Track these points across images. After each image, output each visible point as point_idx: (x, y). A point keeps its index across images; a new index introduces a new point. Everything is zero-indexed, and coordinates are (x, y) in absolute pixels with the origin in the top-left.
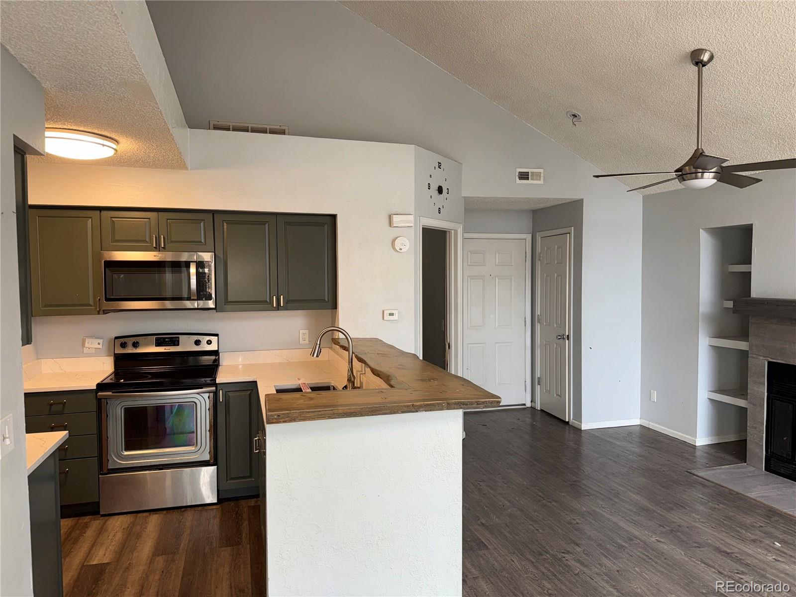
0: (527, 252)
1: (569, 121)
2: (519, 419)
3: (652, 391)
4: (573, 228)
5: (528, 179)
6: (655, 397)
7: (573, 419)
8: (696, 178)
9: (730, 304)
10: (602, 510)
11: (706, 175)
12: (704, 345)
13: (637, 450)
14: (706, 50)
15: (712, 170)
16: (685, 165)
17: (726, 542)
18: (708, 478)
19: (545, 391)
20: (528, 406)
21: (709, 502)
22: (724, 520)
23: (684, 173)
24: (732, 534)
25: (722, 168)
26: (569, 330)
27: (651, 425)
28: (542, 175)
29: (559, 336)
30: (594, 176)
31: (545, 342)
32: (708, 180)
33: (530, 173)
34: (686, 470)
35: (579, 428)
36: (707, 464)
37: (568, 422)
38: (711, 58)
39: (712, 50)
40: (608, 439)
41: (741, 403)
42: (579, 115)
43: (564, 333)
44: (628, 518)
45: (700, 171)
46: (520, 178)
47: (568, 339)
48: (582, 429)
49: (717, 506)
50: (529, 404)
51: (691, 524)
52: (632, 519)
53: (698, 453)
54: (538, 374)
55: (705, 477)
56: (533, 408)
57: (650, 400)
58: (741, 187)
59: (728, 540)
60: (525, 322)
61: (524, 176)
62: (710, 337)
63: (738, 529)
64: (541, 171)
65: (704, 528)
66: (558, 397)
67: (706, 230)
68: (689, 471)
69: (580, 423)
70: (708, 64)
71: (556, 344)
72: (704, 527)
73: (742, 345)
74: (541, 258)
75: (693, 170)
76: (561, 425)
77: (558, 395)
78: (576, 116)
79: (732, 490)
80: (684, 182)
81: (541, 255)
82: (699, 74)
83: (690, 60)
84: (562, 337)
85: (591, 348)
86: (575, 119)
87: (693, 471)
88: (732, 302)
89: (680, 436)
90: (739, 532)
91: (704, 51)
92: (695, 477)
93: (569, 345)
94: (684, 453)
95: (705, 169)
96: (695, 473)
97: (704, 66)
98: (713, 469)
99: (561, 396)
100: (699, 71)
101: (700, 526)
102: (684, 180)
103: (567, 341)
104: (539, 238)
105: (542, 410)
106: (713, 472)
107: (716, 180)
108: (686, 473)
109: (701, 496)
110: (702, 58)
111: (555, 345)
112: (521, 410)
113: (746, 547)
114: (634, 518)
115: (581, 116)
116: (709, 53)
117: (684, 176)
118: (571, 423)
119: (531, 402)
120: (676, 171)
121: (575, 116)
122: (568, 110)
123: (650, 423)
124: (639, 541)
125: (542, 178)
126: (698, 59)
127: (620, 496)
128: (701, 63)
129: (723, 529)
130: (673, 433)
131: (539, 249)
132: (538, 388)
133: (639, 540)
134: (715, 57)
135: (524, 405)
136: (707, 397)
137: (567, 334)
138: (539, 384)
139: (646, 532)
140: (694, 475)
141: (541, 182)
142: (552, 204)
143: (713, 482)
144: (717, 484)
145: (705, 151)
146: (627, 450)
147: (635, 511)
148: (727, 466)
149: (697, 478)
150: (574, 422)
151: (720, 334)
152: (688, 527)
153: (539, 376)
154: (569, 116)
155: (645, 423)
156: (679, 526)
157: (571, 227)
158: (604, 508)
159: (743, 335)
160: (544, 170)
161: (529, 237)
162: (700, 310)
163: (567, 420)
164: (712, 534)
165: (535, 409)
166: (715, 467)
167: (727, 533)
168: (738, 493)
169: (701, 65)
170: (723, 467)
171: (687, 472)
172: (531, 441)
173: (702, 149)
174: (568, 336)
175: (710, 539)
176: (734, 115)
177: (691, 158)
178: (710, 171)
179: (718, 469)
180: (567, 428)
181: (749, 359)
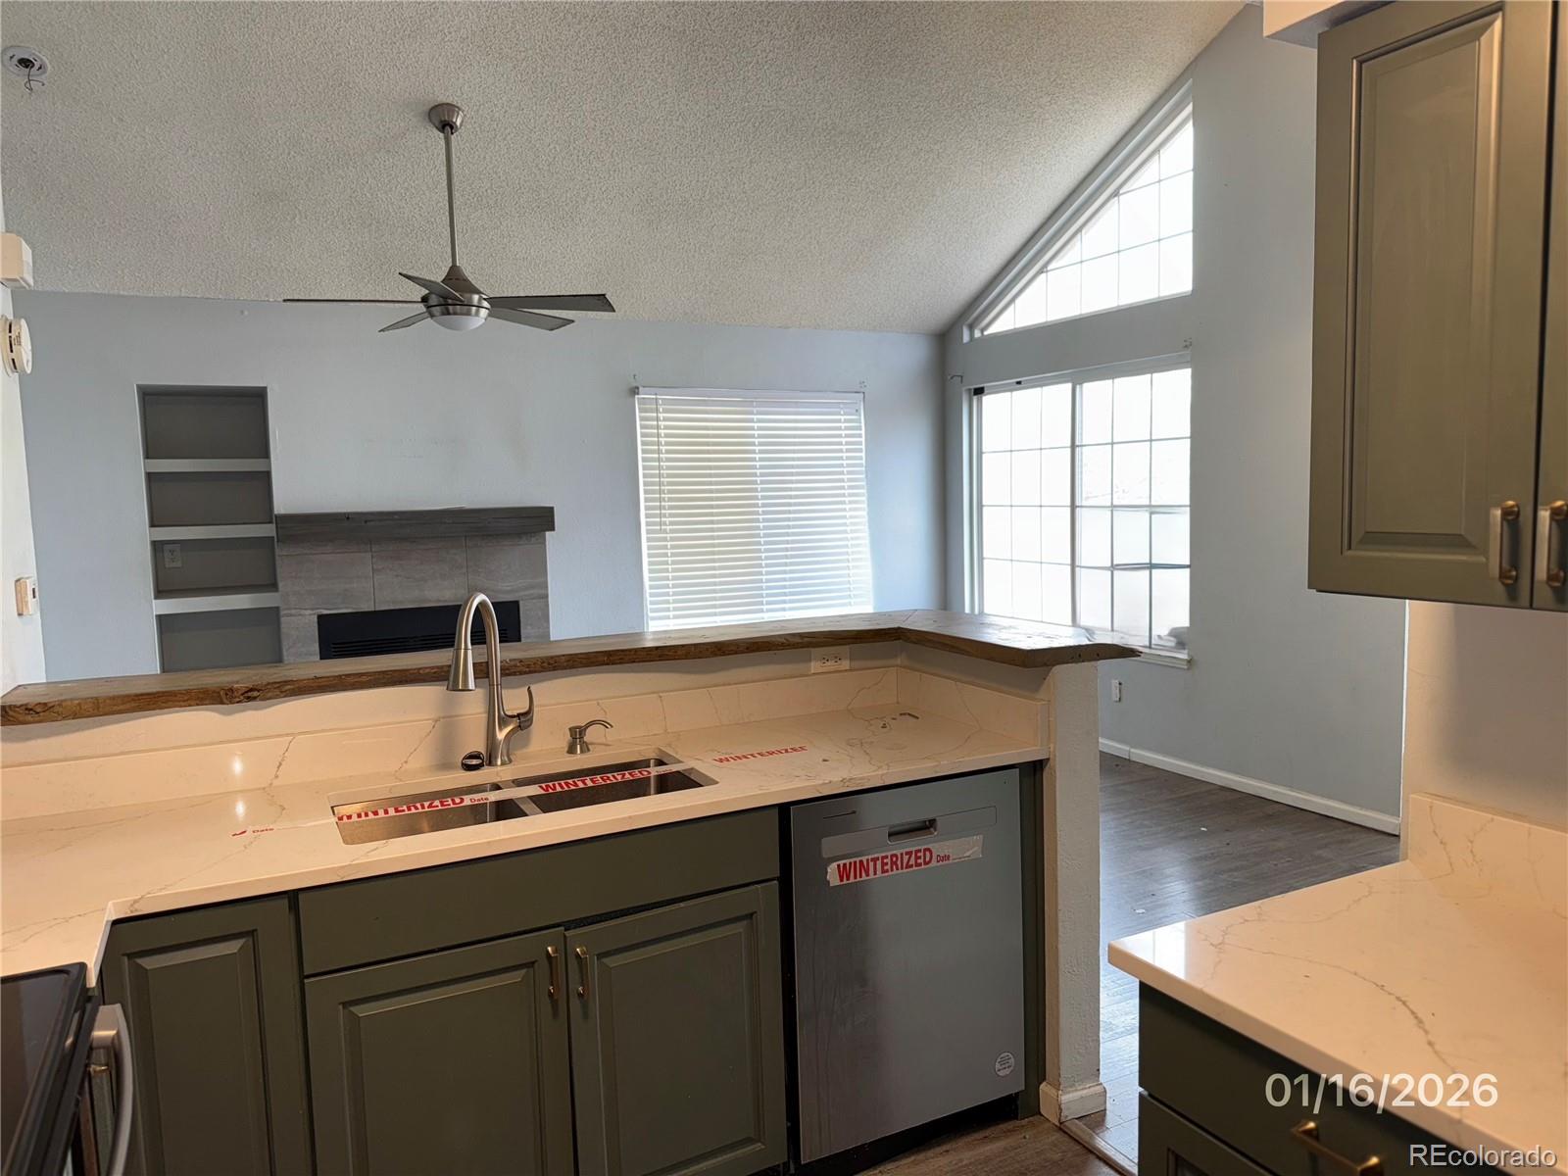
97: (452, 133)
128: (451, 128)
169: (449, 131)
181: (283, 619)
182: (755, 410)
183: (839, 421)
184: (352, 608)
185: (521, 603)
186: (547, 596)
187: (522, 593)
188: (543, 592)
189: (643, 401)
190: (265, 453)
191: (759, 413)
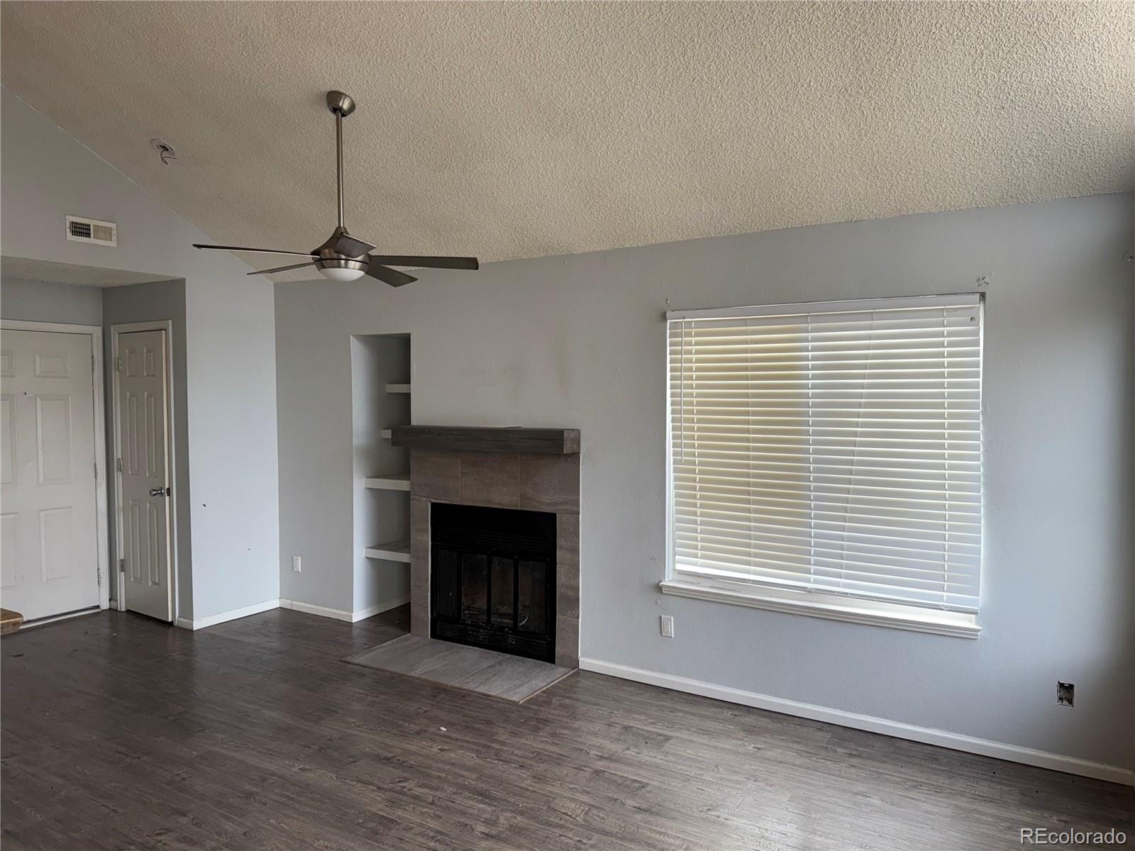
0: (95, 356)
1: (156, 154)
2: (86, 633)
3: (295, 558)
4: (170, 322)
5: (88, 235)
6: (299, 566)
7: (179, 617)
8: (339, 266)
9: (388, 434)
10: (223, 747)
11: (351, 264)
12: (360, 487)
13: (275, 644)
14: (346, 96)
15: (359, 259)
16: (324, 246)
17: (387, 745)
18: (365, 664)
19: (132, 580)
20: (105, 608)
21: (367, 695)
22: (385, 715)
23: (323, 257)
24: (394, 732)
25: (370, 257)
26: (170, 479)
27: (295, 605)
28: (114, 232)
29: (154, 490)
30: (195, 245)
31: (131, 502)
32: (352, 271)
33: (92, 228)
34: (339, 659)
35: (190, 628)
36: (365, 644)
37: (172, 622)
38: (352, 107)
39: (353, 97)
40: (233, 638)
41: (404, 557)
42: (171, 149)
43: (162, 486)
44: (260, 749)
45: (343, 257)
46: (75, 233)
47: (169, 495)
48: (194, 629)
49: (376, 699)
50: (105, 605)
51: (344, 733)
52: (267, 749)
53: (355, 632)
54: (120, 554)
55: (361, 663)
56: (112, 610)
57: (293, 569)
58: (395, 286)
59: (388, 741)
60: (96, 470)
61: (81, 230)
62: (367, 478)
63: (401, 722)
64: (113, 226)
65: (361, 734)
66: (156, 587)
67: (357, 337)
68: (343, 659)
69: (191, 622)
70: (349, 114)
71: (150, 503)
72: (361, 731)
73: (403, 485)
74: (120, 368)
75: (335, 255)
76: (160, 628)
77: (154, 583)
78: (167, 150)
79: (396, 673)
80: (324, 270)
81: (120, 362)
82: (337, 125)
83: (326, 104)
84: (159, 492)
85: (205, 506)
86: (165, 154)
87: (348, 659)
88: (390, 431)
89: (333, 613)
90: (401, 726)
91: (344, 96)
92: (350, 666)
93: (170, 505)
94: (338, 636)
95: (350, 256)
96: (351, 661)
97: (343, 115)
98: (373, 650)
99: (160, 584)
100: (337, 120)
101: (355, 732)
102: (324, 267)
103: (167, 498)
104: (117, 335)
105: (128, 611)
106: (373, 653)
107: (363, 273)
108: (339, 663)
109: (358, 690)
110: (340, 104)
111: (148, 504)
112: (94, 615)
113: (410, 744)
114: (269, 747)
115: (175, 151)
116: (349, 100)
117: (323, 262)
118: (176, 624)
119: (110, 600)
120: (313, 253)
121: (165, 148)
122: (153, 137)
123: (294, 602)
124: (276, 778)
125: (114, 238)
126: (336, 105)
127: (249, 719)
128: (341, 112)
129: (384, 728)
130: (324, 611)
131: (115, 352)
132: (121, 577)
133: (276, 776)
134: (357, 107)
135: (98, 607)
136: (364, 556)
137: (167, 486)
138: (122, 570)
139: (287, 762)
140: (349, 663)
141: (113, 244)
142: (136, 281)
143: (371, 668)
144: (377, 669)
145: (348, 230)
146: (262, 648)
147: (272, 735)
148: (389, 643)
149: (353, 666)
150: (181, 621)
151: (378, 474)
152: (340, 738)
153: (123, 558)
154: (155, 147)
155: (287, 604)
156: (330, 740)
157: (169, 319)
158: (225, 743)
159: (405, 473)
160: (117, 225)
161: (98, 332)
162: (354, 443)
163: (170, 620)
164: (371, 739)
165: (117, 610)
166: (374, 646)
167: (388, 732)
168: (401, 675)
169: (340, 115)
170: (384, 644)
171: (341, 661)
172: (109, 665)
173: (345, 229)
174: (168, 489)
175: (368, 747)
176: (383, 191)
177: (331, 238)
178: (355, 259)
179: (378, 648)
180: (170, 630)
181: (412, 502)
182: (810, 326)
183: (941, 335)
184: (450, 501)
185: (557, 515)
186: (578, 513)
187: (558, 507)
188: (576, 509)
189: (674, 326)
190: (407, 380)
191: (814, 330)
